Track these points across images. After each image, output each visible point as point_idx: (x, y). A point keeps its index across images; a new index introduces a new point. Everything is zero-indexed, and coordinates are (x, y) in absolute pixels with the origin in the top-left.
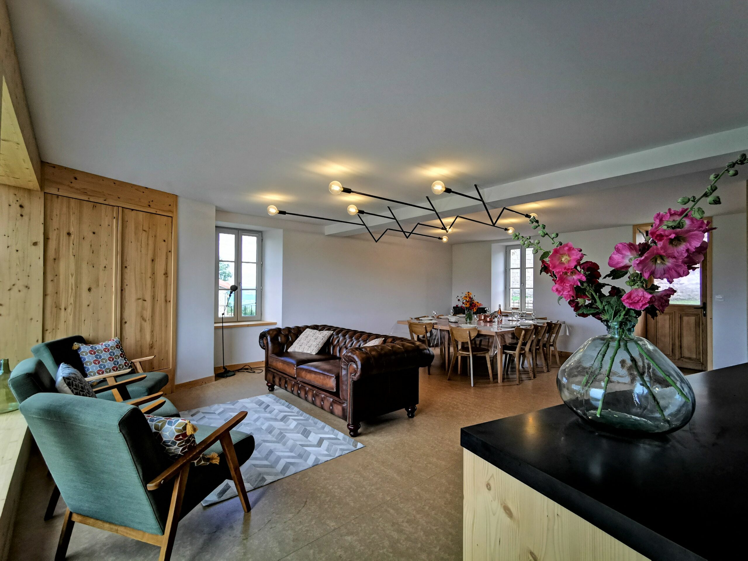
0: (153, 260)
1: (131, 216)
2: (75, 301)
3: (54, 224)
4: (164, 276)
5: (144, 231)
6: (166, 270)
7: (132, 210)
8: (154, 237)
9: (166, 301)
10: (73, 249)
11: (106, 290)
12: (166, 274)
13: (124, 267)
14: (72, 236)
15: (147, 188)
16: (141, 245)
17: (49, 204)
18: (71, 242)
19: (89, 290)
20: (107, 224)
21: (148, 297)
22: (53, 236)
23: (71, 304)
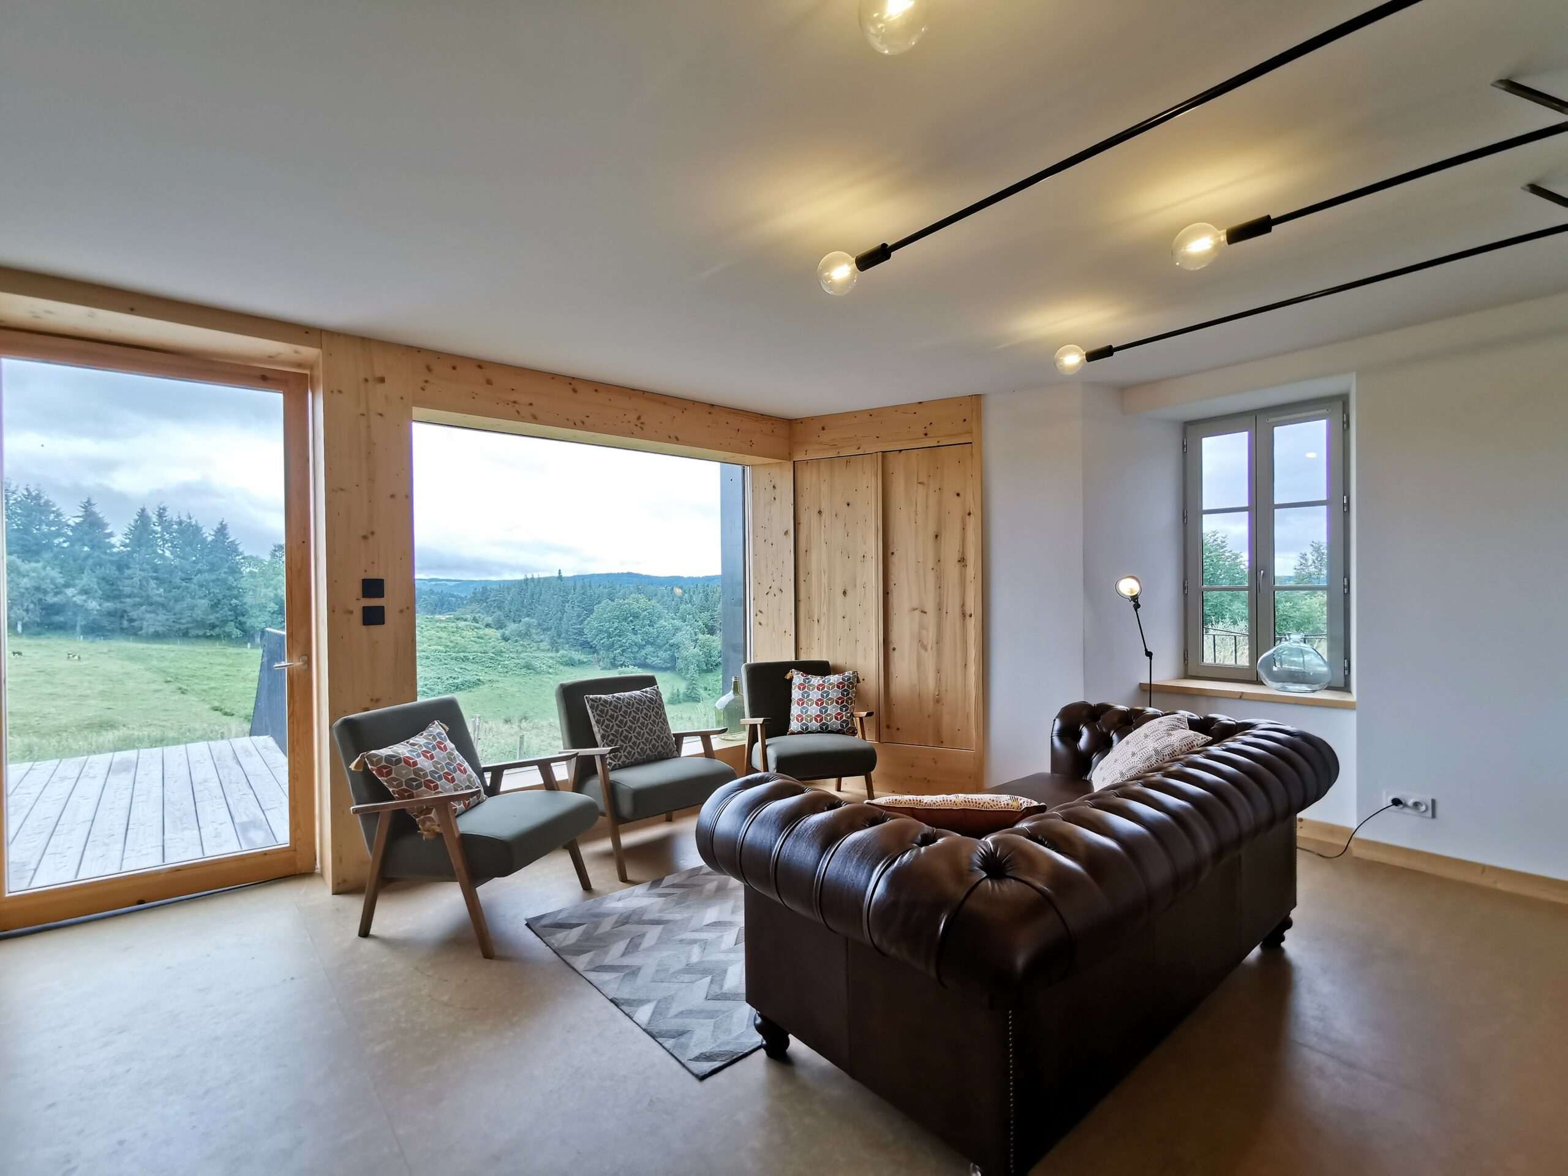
0: (937, 536)
1: (898, 465)
2: (829, 610)
3: (804, 504)
4: (958, 565)
5: (919, 483)
6: (963, 553)
7: (900, 451)
8: (937, 490)
9: (964, 615)
10: (824, 534)
11: (865, 594)
12: (962, 560)
13: (890, 554)
14: (824, 514)
15: (920, 403)
16: (916, 511)
17: (799, 474)
18: (823, 523)
19: (845, 593)
20: (865, 486)
21: (930, 607)
22: (803, 518)
23: (824, 614)
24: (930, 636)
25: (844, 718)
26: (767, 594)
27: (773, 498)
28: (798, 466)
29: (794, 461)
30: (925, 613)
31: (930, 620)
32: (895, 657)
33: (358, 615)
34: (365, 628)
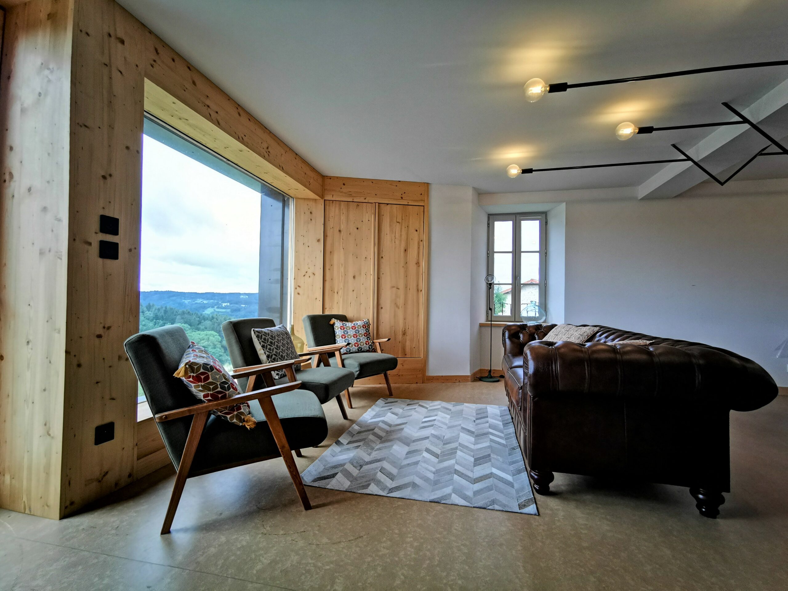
0: (405, 250)
1: (386, 210)
2: (344, 287)
3: (330, 224)
4: (416, 266)
5: (398, 222)
6: (418, 260)
7: (388, 204)
8: (406, 227)
9: (418, 290)
10: (343, 243)
11: (366, 278)
12: (418, 264)
13: (381, 257)
14: (342, 232)
15: (399, 181)
16: (395, 237)
17: (327, 207)
18: (341, 238)
19: (354, 277)
20: (367, 220)
21: (401, 286)
22: (329, 233)
23: (341, 288)
24: (401, 302)
25: (370, 344)
26: (304, 276)
27: (310, 220)
28: (327, 202)
29: (325, 200)
30: (399, 289)
31: (401, 292)
32: (382, 312)
33: (95, 249)
34: (100, 260)
